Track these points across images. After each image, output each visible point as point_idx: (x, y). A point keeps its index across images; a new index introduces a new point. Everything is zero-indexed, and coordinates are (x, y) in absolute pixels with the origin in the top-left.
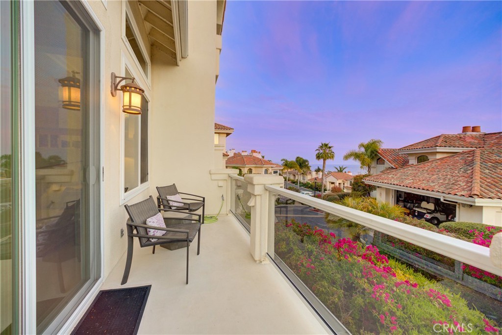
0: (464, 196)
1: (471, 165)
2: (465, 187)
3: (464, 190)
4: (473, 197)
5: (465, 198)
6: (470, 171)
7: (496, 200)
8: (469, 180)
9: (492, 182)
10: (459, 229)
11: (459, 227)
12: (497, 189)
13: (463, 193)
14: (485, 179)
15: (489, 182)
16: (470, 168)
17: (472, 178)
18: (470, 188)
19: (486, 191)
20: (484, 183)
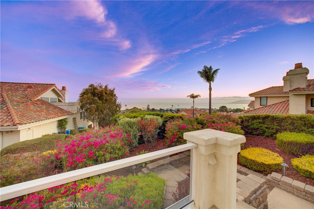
0: (9, 126)
1: (4, 104)
2: (7, 119)
3: (7, 121)
4: (16, 125)
5: (10, 127)
6: (6, 108)
7: (28, 124)
8: (7, 114)
9: (22, 114)
10: (17, 148)
11: (17, 147)
12: (26, 118)
13: (8, 124)
14: (18, 113)
15: (20, 114)
16: (5, 106)
17: (9, 113)
18: (11, 120)
19: (22, 120)
20: (18, 115)
